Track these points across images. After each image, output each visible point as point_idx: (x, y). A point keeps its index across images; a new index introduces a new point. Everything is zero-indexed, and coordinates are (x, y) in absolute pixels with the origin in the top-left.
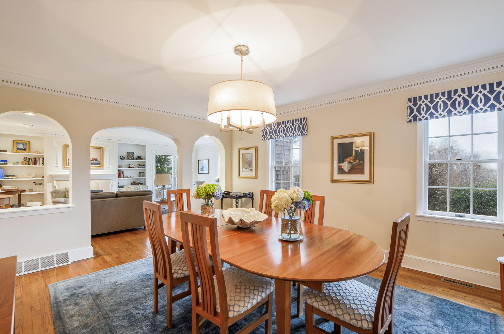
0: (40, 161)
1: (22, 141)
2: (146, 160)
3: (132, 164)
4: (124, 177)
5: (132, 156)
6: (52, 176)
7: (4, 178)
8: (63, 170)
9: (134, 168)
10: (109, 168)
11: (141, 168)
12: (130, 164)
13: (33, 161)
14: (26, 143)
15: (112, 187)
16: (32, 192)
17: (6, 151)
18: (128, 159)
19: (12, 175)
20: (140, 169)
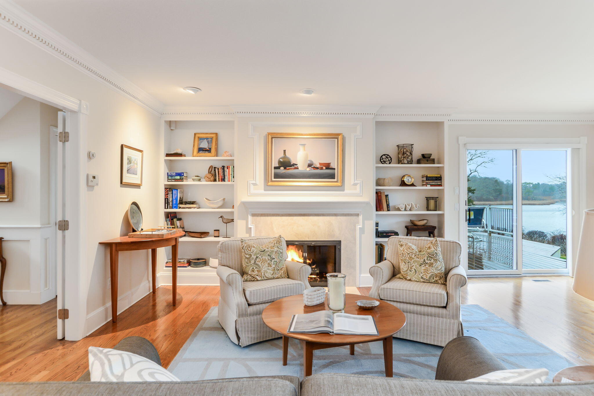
0: (230, 174)
1: (207, 134)
2: (444, 164)
3: (409, 176)
4: (391, 209)
5: (409, 154)
6: (245, 205)
7: (180, 208)
8: (265, 190)
9: (413, 185)
10: (355, 184)
11: (432, 185)
12: (404, 176)
13: (220, 173)
14: (212, 138)
15: (362, 235)
16: (218, 236)
17: (180, 155)
18: (399, 162)
19: (190, 202)
20: (429, 187)
